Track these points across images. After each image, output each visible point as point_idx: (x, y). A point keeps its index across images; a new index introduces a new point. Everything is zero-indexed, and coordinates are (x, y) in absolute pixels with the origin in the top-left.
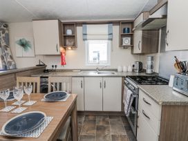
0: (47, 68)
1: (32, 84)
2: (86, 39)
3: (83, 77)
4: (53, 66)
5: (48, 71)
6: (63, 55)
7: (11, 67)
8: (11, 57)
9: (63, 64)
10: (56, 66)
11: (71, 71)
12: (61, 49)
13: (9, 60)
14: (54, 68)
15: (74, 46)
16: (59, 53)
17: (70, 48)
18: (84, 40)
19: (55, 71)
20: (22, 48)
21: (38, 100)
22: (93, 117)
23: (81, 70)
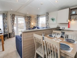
0: (60, 29)
1: (55, 33)
4: (63, 28)
7: (48, 27)
9: (69, 27)
13: (48, 25)
14: (64, 29)
17: (73, 20)
19: (64, 30)
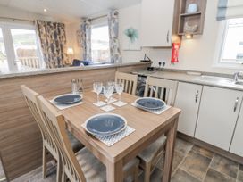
1: (129, 82)
2: (224, 18)
3: (202, 85)
4: (160, 64)
5: (152, 69)
6: (176, 47)
8: (118, 50)
9: (173, 61)
10: (164, 64)
11: (185, 72)
12: (175, 39)
13: (117, 53)
14: (161, 66)
15: (198, 32)
16: (169, 45)
17: (189, 37)
18: (219, 19)
19: (162, 70)
20: (129, 39)
21: (129, 103)
22: (207, 153)
23: (202, 74)
